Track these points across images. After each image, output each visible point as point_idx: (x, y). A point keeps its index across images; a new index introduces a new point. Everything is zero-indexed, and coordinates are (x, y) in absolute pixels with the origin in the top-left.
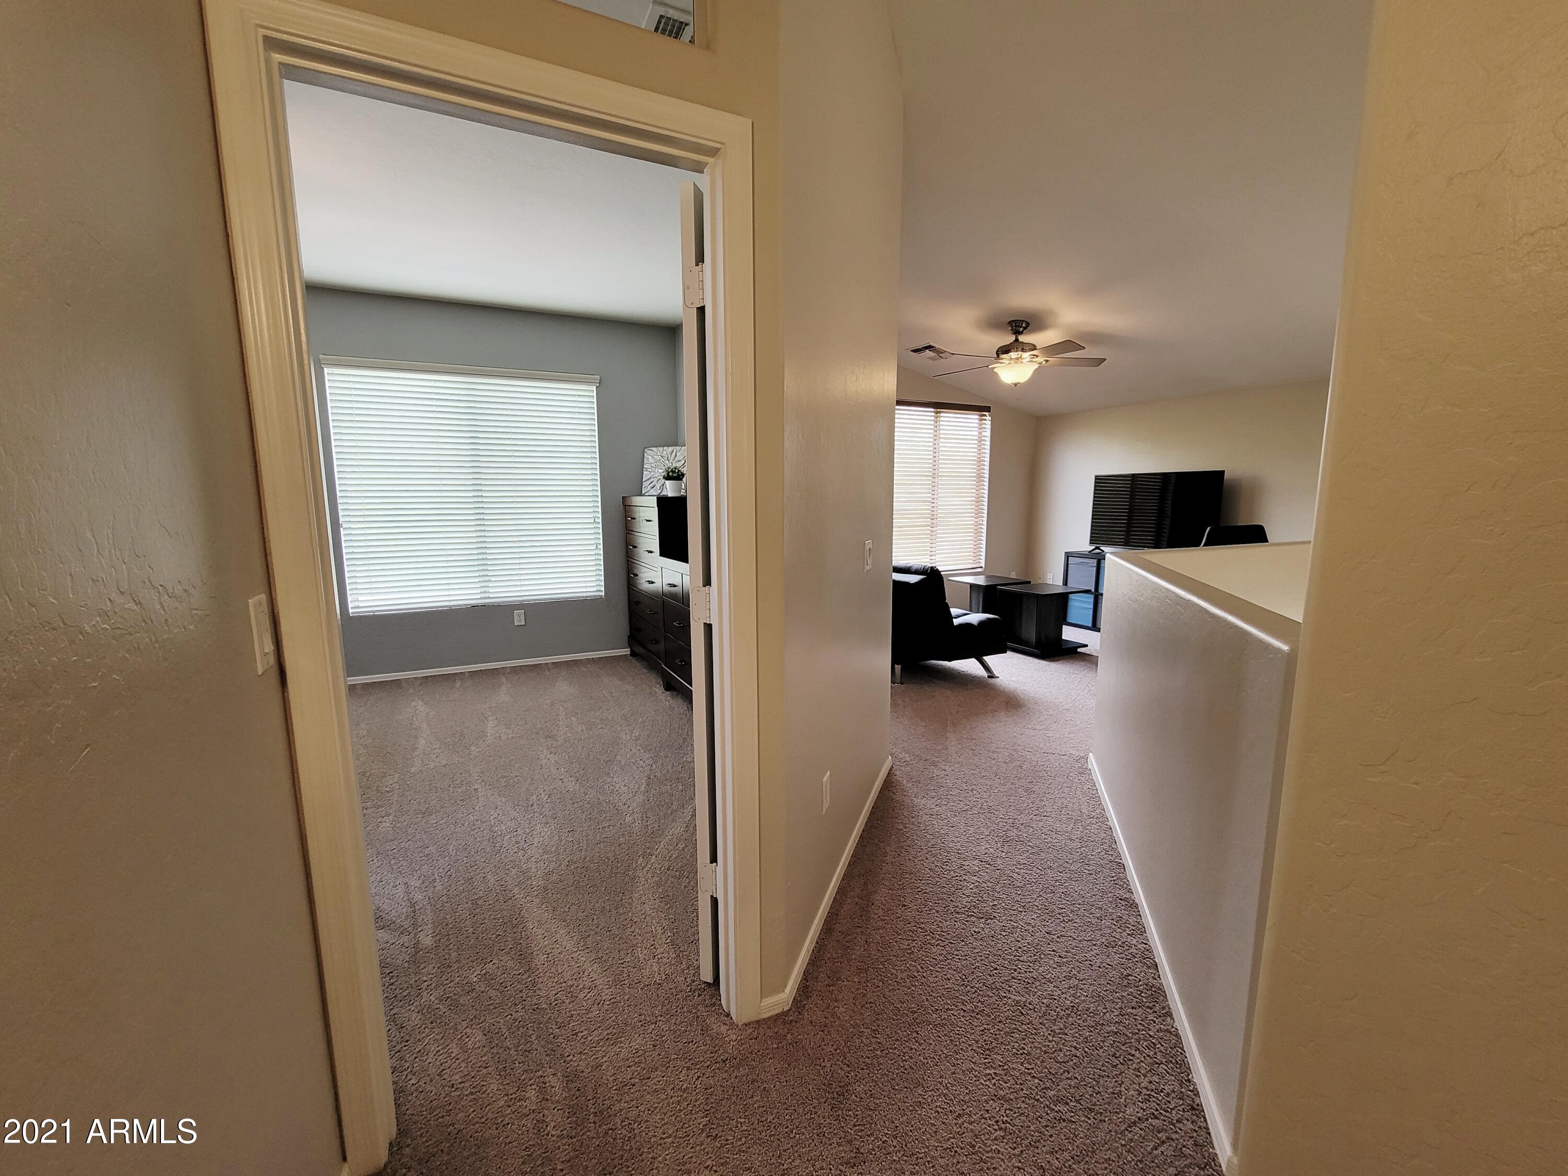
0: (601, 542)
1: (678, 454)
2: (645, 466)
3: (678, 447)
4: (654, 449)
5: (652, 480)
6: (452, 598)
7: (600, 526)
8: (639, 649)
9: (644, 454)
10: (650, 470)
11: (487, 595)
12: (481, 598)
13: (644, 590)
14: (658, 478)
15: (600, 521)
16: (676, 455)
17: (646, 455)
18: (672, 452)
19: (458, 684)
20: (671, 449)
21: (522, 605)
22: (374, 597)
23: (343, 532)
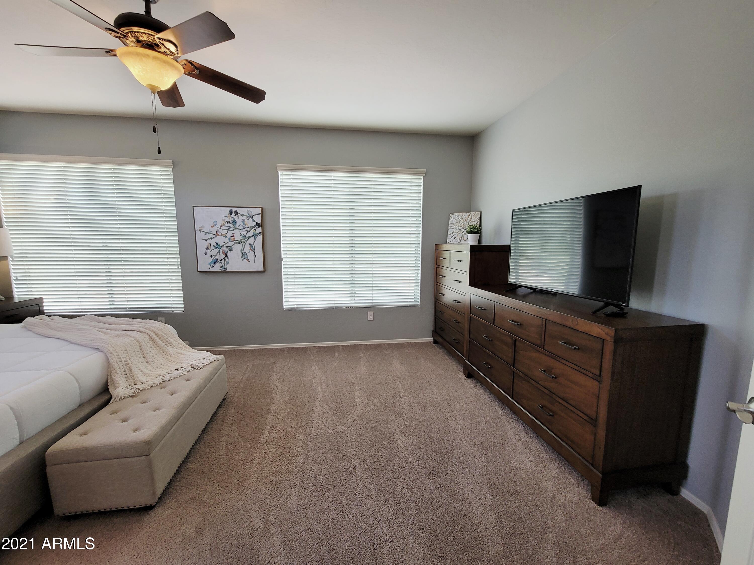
0: (420, 272)
1: (473, 217)
2: (449, 225)
3: (473, 213)
4: (456, 214)
5: (454, 233)
6: (336, 302)
7: (420, 262)
8: (439, 339)
9: (449, 218)
10: (453, 228)
11: (353, 301)
12: (350, 303)
13: (449, 305)
14: (459, 233)
15: (420, 259)
16: (471, 218)
17: (450, 218)
18: (469, 216)
19: (337, 354)
20: (468, 214)
21: (372, 308)
22: (297, 300)
23: (283, 263)
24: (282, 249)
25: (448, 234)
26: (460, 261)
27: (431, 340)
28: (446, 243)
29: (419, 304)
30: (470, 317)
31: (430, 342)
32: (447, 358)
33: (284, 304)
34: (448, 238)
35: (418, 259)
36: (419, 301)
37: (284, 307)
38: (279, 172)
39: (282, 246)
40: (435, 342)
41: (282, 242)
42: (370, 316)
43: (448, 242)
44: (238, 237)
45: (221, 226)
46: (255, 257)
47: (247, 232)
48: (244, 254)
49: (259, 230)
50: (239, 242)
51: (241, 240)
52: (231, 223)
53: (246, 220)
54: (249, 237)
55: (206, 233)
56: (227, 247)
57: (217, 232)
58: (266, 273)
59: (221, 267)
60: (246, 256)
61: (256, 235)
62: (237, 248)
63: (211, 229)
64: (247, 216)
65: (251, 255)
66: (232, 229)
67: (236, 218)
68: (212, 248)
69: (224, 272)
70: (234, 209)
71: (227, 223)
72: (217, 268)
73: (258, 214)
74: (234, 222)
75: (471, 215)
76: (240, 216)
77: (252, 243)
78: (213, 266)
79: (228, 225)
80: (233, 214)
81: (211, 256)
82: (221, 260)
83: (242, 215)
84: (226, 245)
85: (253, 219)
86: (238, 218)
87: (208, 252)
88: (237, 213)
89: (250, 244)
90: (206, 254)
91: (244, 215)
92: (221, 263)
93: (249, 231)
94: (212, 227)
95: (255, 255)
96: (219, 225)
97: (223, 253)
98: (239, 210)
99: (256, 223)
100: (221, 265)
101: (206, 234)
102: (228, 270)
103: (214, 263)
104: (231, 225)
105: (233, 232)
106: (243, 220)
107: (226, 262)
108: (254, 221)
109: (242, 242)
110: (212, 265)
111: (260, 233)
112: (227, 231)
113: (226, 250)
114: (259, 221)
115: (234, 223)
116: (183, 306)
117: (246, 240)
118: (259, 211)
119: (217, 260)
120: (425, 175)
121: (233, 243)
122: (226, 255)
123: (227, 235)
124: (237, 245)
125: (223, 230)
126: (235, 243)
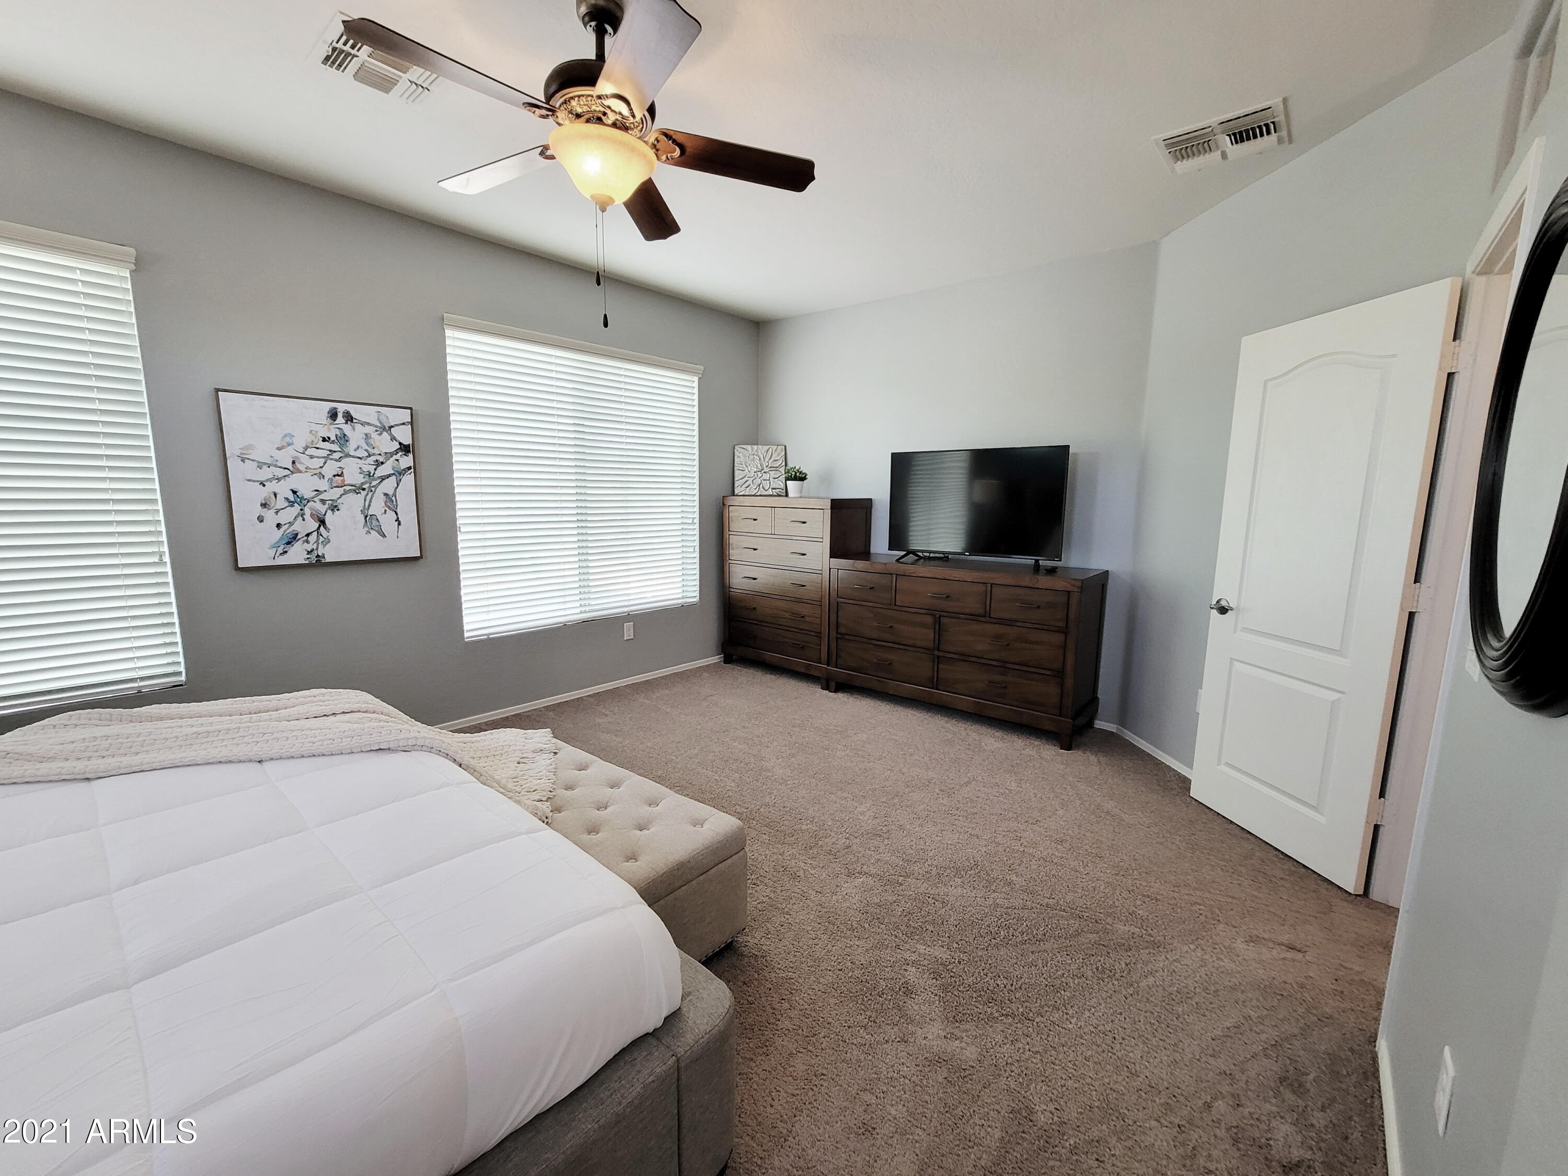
2: (736, 464)
5: (746, 479)
10: (742, 471)
11: (587, 608)
17: (736, 452)
20: (767, 447)
23: (460, 537)
25: (736, 479)
26: (804, 523)
27: (716, 659)
28: (734, 494)
29: (695, 600)
31: (716, 663)
33: (466, 628)
34: (736, 486)
35: (694, 521)
36: (696, 595)
37: (466, 635)
38: (447, 332)
40: (728, 660)
42: (628, 631)
43: (737, 492)
44: (353, 476)
45: (306, 448)
46: (399, 524)
47: (378, 466)
48: (369, 519)
49: (407, 461)
50: (358, 489)
52: (333, 442)
53: (374, 436)
54: (383, 478)
55: (260, 465)
56: (323, 502)
57: (294, 462)
58: (423, 562)
59: (309, 553)
60: (375, 523)
61: (400, 473)
62: (353, 503)
63: (278, 455)
64: (376, 426)
65: (387, 521)
66: (336, 456)
67: (347, 429)
68: (281, 503)
69: (318, 564)
70: (341, 408)
71: (324, 440)
72: (297, 554)
73: (404, 424)
74: (343, 439)
75: (771, 449)
76: (358, 426)
77: (391, 493)
79: (327, 445)
80: (340, 419)
81: (279, 526)
82: (308, 535)
83: (363, 424)
84: (321, 497)
85: (391, 434)
86: (354, 429)
87: (269, 514)
88: (349, 418)
89: (386, 494)
90: (261, 519)
91: (369, 424)
93: (382, 463)
94: (279, 449)
95: (397, 520)
96: (300, 444)
97: (312, 515)
98: (357, 412)
99: (400, 444)
100: (309, 547)
102: (328, 559)
103: (289, 543)
104: (335, 447)
105: (339, 464)
106: (367, 436)
107: (321, 539)
108: (393, 438)
109: (364, 489)
110: (280, 550)
111: (409, 468)
112: (323, 460)
113: (322, 509)
114: (407, 441)
115: (342, 442)
116: (183, 671)
117: (374, 483)
118: (405, 415)
119: (297, 535)
120: (701, 375)
121: (341, 490)
122: (322, 522)
123: (323, 471)
124: (352, 496)
125: (312, 457)
126: (346, 492)
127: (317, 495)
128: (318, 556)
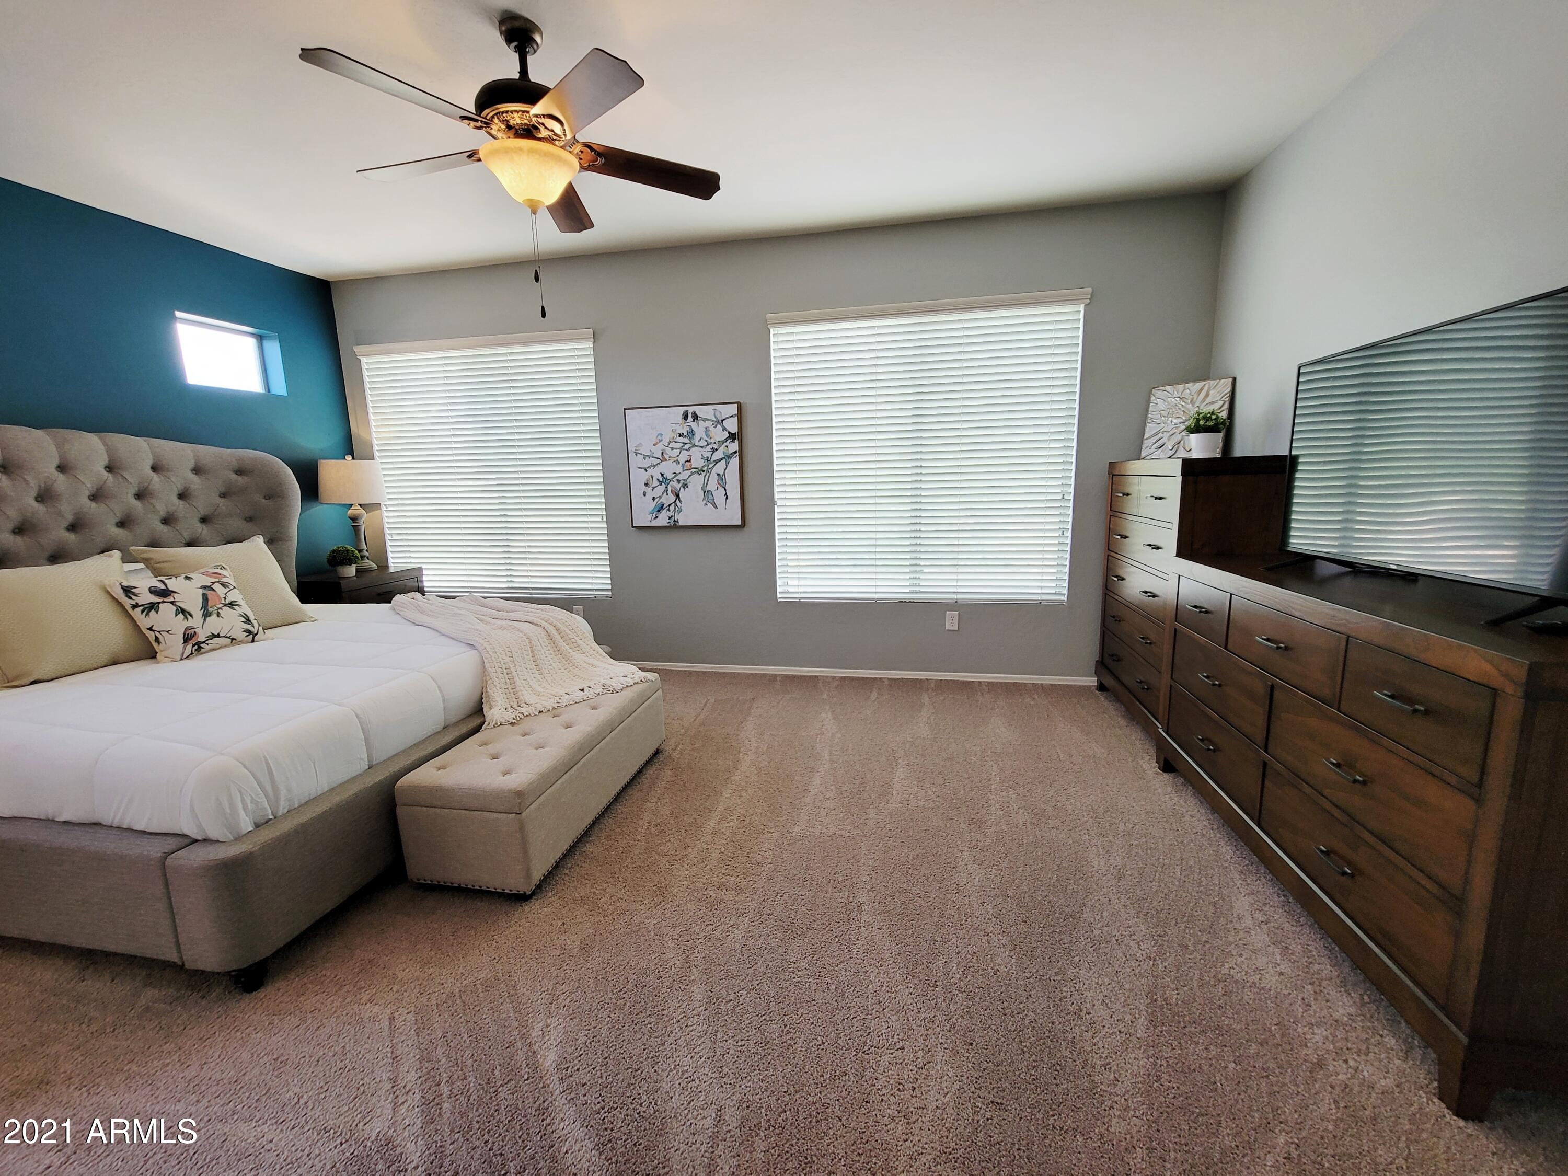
0: (1070, 526)
1: (1211, 392)
2: (1150, 416)
3: (1212, 382)
4: (1168, 388)
5: (1160, 435)
6: (878, 590)
7: (1071, 504)
8: (1109, 682)
9: (1150, 397)
10: (1158, 421)
11: (917, 589)
12: (910, 592)
13: (1132, 601)
14: (1172, 432)
15: (1071, 497)
16: (1207, 395)
17: (1153, 398)
18: (1201, 390)
19: (874, 695)
20: (1199, 385)
21: (956, 605)
22: (802, 582)
23: (777, 510)
24: (776, 482)
25: (1145, 437)
26: (1161, 498)
27: (1092, 681)
28: (1138, 458)
29: (1065, 598)
30: (1175, 629)
31: (1090, 687)
32: (1123, 722)
33: (779, 590)
34: (1144, 447)
35: (1065, 497)
36: (1065, 592)
37: (779, 596)
38: (771, 330)
39: (776, 476)
40: (1101, 687)
41: (775, 468)
42: (951, 621)
43: (1143, 454)
44: (698, 463)
45: (669, 443)
46: (727, 498)
47: (713, 452)
48: (707, 493)
49: (734, 446)
50: (700, 471)
51: (703, 467)
52: (685, 436)
53: (712, 428)
54: (717, 462)
55: (645, 457)
56: (678, 481)
57: (662, 454)
58: (746, 529)
59: (670, 518)
60: (710, 497)
61: (729, 457)
62: (696, 482)
63: (654, 449)
64: (713, 421)
65: (719, 495)
66: (687, 447)
67: (694, 425)
68: (656, 483)
69: (674, 527)
70: (691, 410)
71: (680, 436)
72: (663, 520)
73: (732, 416)
74: (692, 433)
75: (1207, 387)
76: (701, 422)
77: (721, 473)
78: (657, 517)
79: (681, 439)
80: (690, 419)
81: (654, 499)
82: (669, 506)
83: (704, 420)
84: (677, 478)
85: (723, 426)
86: (698, 425)
87: (648, 490)
88: (695, 417)
89: (718, 475)
90: (644, 494)
91: (708, 420)
92: (669, 510)
93: (717, 450)
94: (654, 445)
95: (726, 495)
96: (666, 441)
97: (672, 491)
98: (701, 411)
99: (729, 433)
100: (670, 514)
101: (644, 459)
102: (681, 523)
103: (659, 511)
104: (686, 440)
105: (689, 453)
106: (707, 429)
107: (677, 509)
108: (724, 429)
109: (703, 471)
110: (654, 516)
111: (735, 452)
112: (679, 451)
113: (678, 486)
114: (734, 429)
115: (691, 436)
116: (610, 587)
117: (710, 466)
118: (734, 409)
119: (663, 505)
120: (1089, 301)
121: (689, 473)
122: (678, 496)
123: (679, 459)
124: (696, 476)
125: (672, 449)
126: (692, 474)
127: (675, 477)
128: (675, 521)
